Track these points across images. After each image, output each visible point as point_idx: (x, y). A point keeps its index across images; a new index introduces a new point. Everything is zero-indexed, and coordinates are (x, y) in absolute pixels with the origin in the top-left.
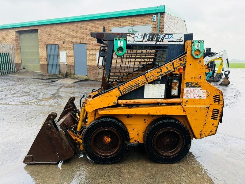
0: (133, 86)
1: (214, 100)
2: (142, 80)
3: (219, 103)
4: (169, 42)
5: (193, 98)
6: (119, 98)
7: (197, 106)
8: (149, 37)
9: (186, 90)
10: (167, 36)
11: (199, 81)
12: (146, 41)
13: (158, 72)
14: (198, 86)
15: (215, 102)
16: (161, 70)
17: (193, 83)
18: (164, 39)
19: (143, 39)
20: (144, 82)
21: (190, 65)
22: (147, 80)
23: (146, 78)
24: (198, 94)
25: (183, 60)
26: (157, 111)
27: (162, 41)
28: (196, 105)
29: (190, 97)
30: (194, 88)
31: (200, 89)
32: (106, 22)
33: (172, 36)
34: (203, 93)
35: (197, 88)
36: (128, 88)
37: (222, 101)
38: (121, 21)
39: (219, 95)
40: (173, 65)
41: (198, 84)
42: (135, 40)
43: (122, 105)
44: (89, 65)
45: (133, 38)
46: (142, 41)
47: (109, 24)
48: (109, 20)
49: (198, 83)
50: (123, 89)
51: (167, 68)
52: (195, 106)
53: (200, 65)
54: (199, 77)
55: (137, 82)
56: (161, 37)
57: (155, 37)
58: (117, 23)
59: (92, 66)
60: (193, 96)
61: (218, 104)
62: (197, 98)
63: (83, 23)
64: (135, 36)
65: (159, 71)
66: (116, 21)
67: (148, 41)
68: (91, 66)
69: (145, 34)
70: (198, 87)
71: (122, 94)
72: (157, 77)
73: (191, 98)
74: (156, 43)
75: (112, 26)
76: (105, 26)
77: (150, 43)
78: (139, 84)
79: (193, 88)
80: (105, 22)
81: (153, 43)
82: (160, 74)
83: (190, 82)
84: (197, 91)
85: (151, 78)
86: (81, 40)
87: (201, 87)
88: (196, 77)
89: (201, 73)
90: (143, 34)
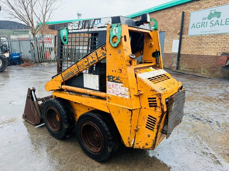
0: (70, 74)
1: (150, 104)
2: (75, 68)
3: (156, 109)
4: (98, 28)
5: (116, 95)
6: (62, 84)
7: (119, 105)
8: (83, 24)
9: (108, 84)
10: (96, 21)
11: (120, 75)
12: (81, 29)
13: (86, 62)
14: (119, 81)
15: (150, 106)
16: (88, 59)
17: (114, 77)
18: (94, 25)
19: (79, 27)
20: (77, 70)
21: (110, 55)
22: (78, 69)
23: (78, 67)
24: (120, 91)
25: (104, 49)
26: (87, 102)
27: (93, 28)
28: (118, 103)
29: (113, 93)
30: (116, 83)
31: (122, 86)
32: (186, 7)
33: (100, 21)
34: (124, 91)
35: (118, 84)
36: (67, 75)
37: (159, 107)
38: (202, 3)
39: (155, 98)
40: (97, 55)
41: (119, 80)
42: (73, 29)
43: (65, 91)
44: (165, 52)
45: (72, 26)
46: (78, 29)
47: (189, 8)
48: (190, 4)
49: (119, 77)
50: (64, 75)
51: (92, 58)
52: (117, 105)
53: (119, 55)
54: (120, 70)
55: (72, 70)
56: (92, 23)
57: (87, 23)
58: (197, 6)
59: (168, 54)
60: (115, 93)
61: (154, 110)
62: (119, 96)
63: (165, 11)
64: (73, 24)
65: (86, 60)
66: (197, 4)
67: (82, 28)
68: (166, 54)
69: (80, 22)
70: (120, 83)
71: (63, 80)
72: (85, 67)
73: (113, 95)
74: (88, 30)
75: (192, 10)
76: (185, 11)
77: (83, 30)
78: (73, 72)
79: (114, 83)
80: (184, 7)
81: (86, 30)
82: (87, 63)
83: (111, 76)
84: (119, 87)
85: (81, 67)
86: (161, 29)
87: (122, 83)
88: (117, 70)
89: (121, 66)
90: (78, 22)
